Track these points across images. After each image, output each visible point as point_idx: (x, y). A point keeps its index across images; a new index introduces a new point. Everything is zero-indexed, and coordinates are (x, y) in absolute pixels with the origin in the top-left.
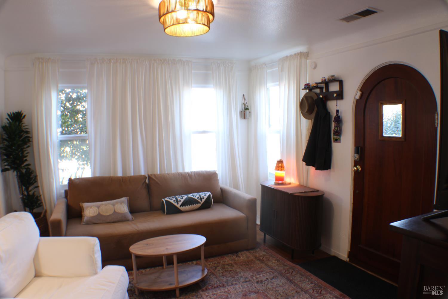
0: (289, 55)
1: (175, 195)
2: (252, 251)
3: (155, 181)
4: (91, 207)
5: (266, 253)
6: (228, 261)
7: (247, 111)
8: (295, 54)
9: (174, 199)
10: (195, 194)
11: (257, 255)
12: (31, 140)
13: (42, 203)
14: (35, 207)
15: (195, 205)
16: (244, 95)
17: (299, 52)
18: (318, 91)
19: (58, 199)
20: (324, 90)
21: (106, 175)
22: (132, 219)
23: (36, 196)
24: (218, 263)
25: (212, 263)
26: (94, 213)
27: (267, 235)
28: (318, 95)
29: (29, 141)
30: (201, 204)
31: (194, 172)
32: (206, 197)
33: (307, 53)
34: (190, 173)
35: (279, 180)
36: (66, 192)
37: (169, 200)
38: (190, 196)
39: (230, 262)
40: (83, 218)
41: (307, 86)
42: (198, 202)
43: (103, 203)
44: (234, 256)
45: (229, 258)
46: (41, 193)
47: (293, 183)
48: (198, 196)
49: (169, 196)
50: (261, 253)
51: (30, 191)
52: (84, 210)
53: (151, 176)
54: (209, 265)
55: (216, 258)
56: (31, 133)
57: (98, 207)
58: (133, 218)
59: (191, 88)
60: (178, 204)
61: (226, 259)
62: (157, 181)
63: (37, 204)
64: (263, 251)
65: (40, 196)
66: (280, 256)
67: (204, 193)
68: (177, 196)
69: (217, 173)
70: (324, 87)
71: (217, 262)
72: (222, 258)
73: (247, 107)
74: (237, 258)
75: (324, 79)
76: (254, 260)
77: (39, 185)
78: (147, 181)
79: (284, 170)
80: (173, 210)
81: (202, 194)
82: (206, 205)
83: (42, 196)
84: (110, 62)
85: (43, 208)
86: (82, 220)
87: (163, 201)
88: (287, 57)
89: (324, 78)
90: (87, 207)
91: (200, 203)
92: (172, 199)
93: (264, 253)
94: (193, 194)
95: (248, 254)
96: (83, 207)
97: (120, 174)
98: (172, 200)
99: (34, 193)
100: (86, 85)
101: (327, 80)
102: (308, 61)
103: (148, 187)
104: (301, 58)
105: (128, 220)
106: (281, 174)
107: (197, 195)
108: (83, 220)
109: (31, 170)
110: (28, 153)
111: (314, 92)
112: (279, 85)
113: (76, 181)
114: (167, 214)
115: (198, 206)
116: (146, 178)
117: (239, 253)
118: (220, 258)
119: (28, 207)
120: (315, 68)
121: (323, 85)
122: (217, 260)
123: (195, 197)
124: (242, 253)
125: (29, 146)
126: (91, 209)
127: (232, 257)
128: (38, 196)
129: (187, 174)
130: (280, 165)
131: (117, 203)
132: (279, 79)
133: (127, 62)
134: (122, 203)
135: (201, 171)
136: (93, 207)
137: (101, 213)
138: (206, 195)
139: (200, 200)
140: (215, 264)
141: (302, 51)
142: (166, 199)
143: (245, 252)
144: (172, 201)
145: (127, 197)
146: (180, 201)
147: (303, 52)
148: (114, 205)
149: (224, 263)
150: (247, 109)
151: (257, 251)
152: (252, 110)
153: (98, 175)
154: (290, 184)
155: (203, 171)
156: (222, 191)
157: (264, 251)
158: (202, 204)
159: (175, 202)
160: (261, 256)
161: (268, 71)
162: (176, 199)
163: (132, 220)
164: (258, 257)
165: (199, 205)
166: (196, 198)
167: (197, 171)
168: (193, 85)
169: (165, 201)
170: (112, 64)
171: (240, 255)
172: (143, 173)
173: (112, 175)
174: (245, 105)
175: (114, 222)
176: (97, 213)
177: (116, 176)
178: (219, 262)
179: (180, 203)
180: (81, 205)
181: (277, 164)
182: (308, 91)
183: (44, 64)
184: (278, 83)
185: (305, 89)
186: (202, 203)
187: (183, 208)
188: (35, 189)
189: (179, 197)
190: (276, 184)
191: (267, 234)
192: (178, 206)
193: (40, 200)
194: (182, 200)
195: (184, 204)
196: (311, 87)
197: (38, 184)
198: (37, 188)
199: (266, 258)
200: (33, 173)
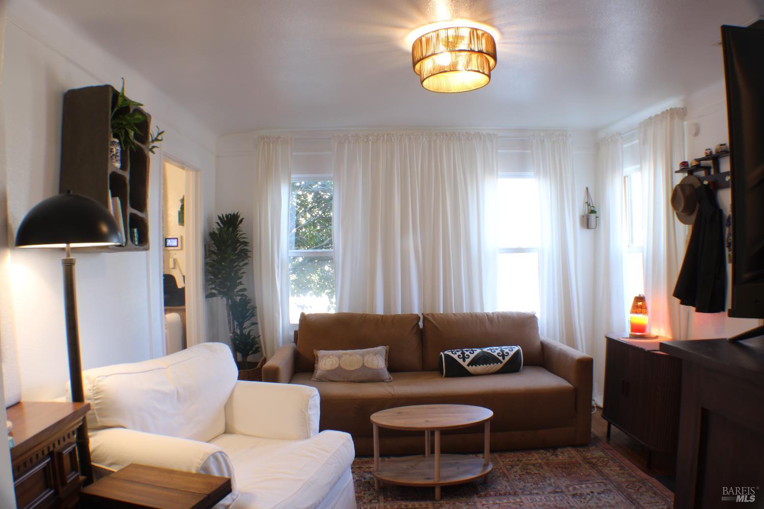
0: (653, 115)
1: (461, 348)
2: (581, 449)
3: (433, 323)
4: (329, 357)
5: (606, 454)
6: (536, 459)
7: (593, 216)
8: (663, 113)
9: (459, 353)
10: (495, 348)
11: (589, 455)
12: (249, 254)
13: (260, 347)
14: (250, 352)
15: (492, 364)
16: (587, 189)
17: (669, 109)
18: (702, 173)
19: (284, 342)
20: (712, 172)
21: (359, 311)
22: (390, 379)
23: (252, 337)
24: (518, 461)
25: (508, 460)
26: (332, 365)
27: (612, 427)
28: (700, 180)
29: (247, 257)
30: (502, 364)
31: (498, 312)
32: (511, 354)
33: (683, 109)
34: (491, 314)
35: (638, 329)
36: (296, 333)
37: (450, 354)
38: (485, 350)
39: (540, 461)
40: (315, 371)
41: (684, 166)
42: (498, 361)
43: (348, 351)
44: (548, 454)
45: (539, 455)
46: (261, 334)
47: (662, 336)
48: (498, 351)
49: (451, 348)
50: (595, 453)
51: (245, 328)
52: (318, 360)
53: (427, 316)
54: (503, 462)
55: (519, 454)
56: (250, 244)
57: (340, 357)
58: (392, 379)
59: (497, 178)
60: (464, 361)
61: (533, 456)
62: (436, 324)
63: (254, 349)
64: (601, 451)
65: (259, 336)
66: (628, 462)
67: (509, 347)
68: (464, 350)
69: (536, 317)
70: (712, 166)
71: (517, 459)
72: (527, 455)
73: (592, 209)
74: (553, 456)
75: (708, 152)
76: (581, 462)
77: (259, 321)
78: (421, 324)
79: (645, 313)
80: (456, 371)
81: (506, 349)
82: (512, 367)
83: (261, 337)
84: (368, 140)
85: (262, 355)
86: (314, 375)
87: (441, 355)
88: (650, 118)
89: (709, 149)
90: (324, 356)
91: (501, 362)
92: (456, 353)
93: (602, 454)
94: (491, 348)
95: (573, 452)
96: (317, 356)
97: (380, 311)
98: (456, 355)
99: (249, 333)
100: (332, 175)
101: (714, 153)
102: (685, 123)
103: (421, 334)
104: (672, 118)
105: (383, 381)
106: (641, 319)
107: (497, 349)
108: (316, 374)
109: (248, 298)
110: (244, 273)
111: (696, 176)
112: (641, 169)
113: (311, 317)
114: (446, 376)
115: (497, 366)
116: (420, 318)
117: (559, 450)
118: (523, 454)
119: (240, 352)
120: (697, 133)
121: (709, 163)
122: (518, 456)
123: (495, 352)
124: (564, 450)
125: (246, 264)
126: (328, 359)
127: (545, 454)
128: (256, 336)
129: (486, 316)
130: (640, 305)
131: (368, 353)
132: (640, 159)
133: (393, 140)
134: (375, 354)
135: (510, 312)
136: (331, 357)
137: (343, 366)
138: (512, 350)
139: (501, 358)
140: (512, 461)
141: (673, 107)
142: (446, 352)
143: (569, 448)
144: (455, 357)
145: (385, 346)
146: (469, 357)
147: (675, 108)
148: (363, 356)
149: (528, 461)
150: (593, 212)
151: (591, 449)
152: (602, 214)
153: (346, 310)
154: (657, 337)
155: (513, 313)
156: (544, 346)
157: (603, 451)
158: (505, 365)
159: (461, 358)
160: (595, 458)
161: (625, 146)
162: (463, 353)
163: (390, 381)
164: (589, 459)
165: (499, 366)
166: (495, 354)
167: (503, 312)
168: (500, 173)
169: (445, 354)
170: (370, 143)
171: (558, 453)
172: (416, 311)
173: (368, 312)
174: (589, 205)
175: (361, 382)
176: (337, 366)
177: (374, 314)
178: (521, 459)
179: (468, 361)
180: (314, 353)
181: (634, 303)
182: (686, 175)
183: (271, 145)
184: (638, 166)
185: (681, 171)
186: (504, 362)
187: (471, 369)
188: (253, 327)
189: (467, 351)
190: (633, 337)
191: (614, 425)
192: (465, 364)
193: (259, 343)
194: (472, 356)
195: (473, 363)
196: (690, 166)
197: (256, 319)
198: (256, 325)
199: (603, 461)
200: (250, 303)
